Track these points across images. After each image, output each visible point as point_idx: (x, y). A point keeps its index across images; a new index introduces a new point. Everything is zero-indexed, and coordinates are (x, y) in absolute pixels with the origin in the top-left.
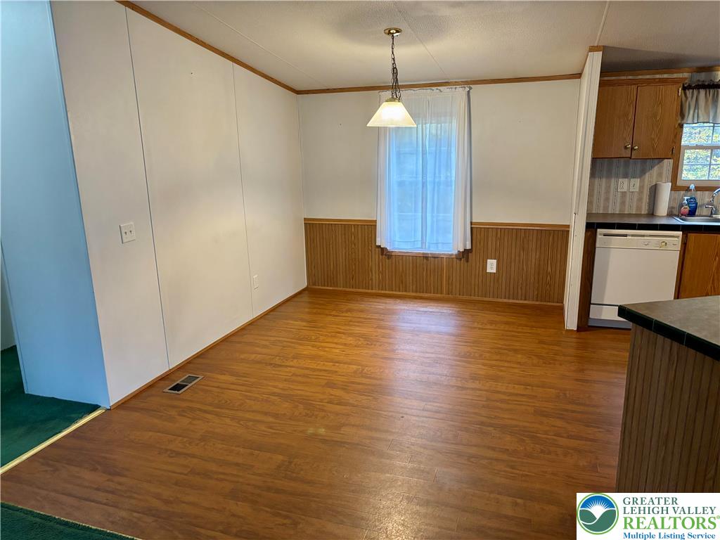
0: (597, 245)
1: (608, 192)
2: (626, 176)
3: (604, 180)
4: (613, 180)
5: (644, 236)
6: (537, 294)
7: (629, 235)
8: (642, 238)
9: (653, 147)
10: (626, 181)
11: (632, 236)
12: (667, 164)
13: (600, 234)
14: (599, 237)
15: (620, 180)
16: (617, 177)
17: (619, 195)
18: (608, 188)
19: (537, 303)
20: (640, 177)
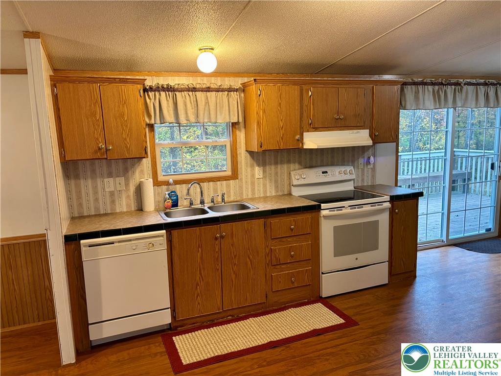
0: (84, 259)
1: (96, 193)
2: (110, 175)
3: (90, 182)
4: (99, 181)
5: (130, 240)
6: (38, 314)
7: (116, 242)
8: (130, 242)
9: (126, 147)
10: (111, 180)
11: (119, 242)
12: (146, 163)
13: (85, 246)
14: (83, 249)
15: (106, 180)
16: (102, 176)
17: (108, 195)
18: (95, 188)
19: (40, 324)
20: (124, 176)
